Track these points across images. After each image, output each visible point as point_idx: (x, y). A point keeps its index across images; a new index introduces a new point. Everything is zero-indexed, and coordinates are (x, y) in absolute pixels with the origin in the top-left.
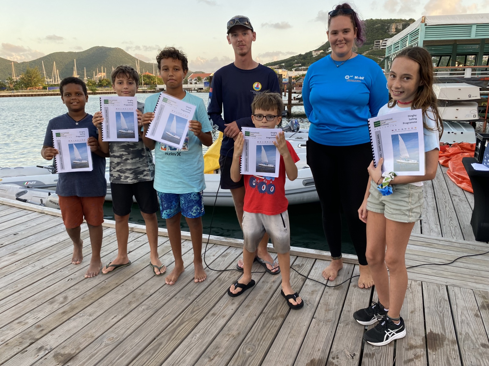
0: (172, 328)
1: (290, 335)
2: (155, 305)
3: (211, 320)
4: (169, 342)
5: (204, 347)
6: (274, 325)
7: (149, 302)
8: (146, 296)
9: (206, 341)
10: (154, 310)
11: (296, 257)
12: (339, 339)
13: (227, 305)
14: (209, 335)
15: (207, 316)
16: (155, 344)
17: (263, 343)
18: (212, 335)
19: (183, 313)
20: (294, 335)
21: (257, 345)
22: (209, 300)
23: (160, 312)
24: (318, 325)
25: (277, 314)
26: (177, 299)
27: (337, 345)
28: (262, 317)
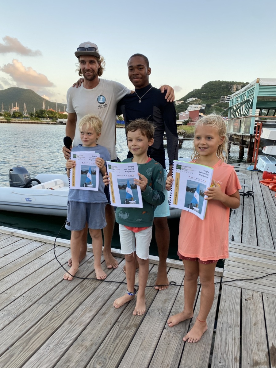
0: (28, 338)
1: (141, 347)
2: (17, 310)
3: (67, 329)
4: (22, 353)
5: (56, 360)
6: (127, 335)
7: (11, 308)
8: (11, 300)
9: (58, 353)
10: (14, 316)
11: (153, 265)
12: (188, 354)
13: (85, 313)
14: (63, 345)
15: (64, 324)
16: (6, 356)
17: (114, 356)
18: (65, 345)
19: (42, 320)
20: (145, 348)
21: (108, 358)
22: (69, 307)
23: (20, 318)
24: (169, 336)
25: (131, 323)
26: (39, 304)
27: (186, 360)
28: (116, 326)
